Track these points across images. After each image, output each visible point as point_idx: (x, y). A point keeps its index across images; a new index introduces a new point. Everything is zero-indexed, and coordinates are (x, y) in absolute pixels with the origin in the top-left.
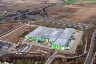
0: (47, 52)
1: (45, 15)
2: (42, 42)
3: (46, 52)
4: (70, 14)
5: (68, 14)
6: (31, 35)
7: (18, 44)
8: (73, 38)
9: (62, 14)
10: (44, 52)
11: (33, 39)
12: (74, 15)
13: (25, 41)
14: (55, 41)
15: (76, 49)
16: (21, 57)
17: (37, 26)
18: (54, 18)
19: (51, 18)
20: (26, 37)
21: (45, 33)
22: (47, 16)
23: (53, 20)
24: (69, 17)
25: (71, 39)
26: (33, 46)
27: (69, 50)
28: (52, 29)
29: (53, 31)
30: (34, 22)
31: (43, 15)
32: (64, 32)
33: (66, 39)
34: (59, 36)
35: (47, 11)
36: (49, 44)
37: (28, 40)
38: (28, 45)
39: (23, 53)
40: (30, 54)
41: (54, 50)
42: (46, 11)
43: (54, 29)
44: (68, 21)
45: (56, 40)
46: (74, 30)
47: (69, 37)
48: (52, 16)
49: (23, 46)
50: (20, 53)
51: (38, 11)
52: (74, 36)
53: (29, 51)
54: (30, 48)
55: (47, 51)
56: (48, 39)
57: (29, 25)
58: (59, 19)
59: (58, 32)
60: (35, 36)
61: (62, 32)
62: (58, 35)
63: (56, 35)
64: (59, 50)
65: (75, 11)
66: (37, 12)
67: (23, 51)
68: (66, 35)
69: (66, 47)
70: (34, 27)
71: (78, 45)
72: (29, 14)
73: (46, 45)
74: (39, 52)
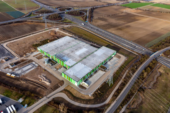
0: (49, 84)
1: (87, 19)
2: (54, 62)
3: (48, 84)
4: (124, 24)
5: (121, 22)
6: (46, 48)
7: (22, 58)
8: (103, 67)
9: (113, 21)
10: (46, 82)
11: (45, 54)
12: (128, 26)
13: (34, 56)
14: (72, 66)
15: (97, 91)
16: (11, 81)
17: (67, 34)
18: (98, 26)
19: (93, 25)
20: (38, 49)
21: (66, 49)
22: (91, 21)
23: (94, 29)
24: (120, 27)
25: (100, 68)
26: (39, 66)
27: (85, 88)
28: (82, 44)
29: (80, 48)
30: (67, 26)
32: (95, 53)
33: (91, 67)
34: (83, 58)
35: (96, 13)
36: (62, 68)
37: (40, 54)
38: (34, 63)
40: (27, 80)
41: (62, 82)
42: (93, 13)
43: (84, 44)
44: (115, 35)
45: (75, 64)
47: (97, 64)
48: (96, 22)
49: (26, 63)
50: (12, 75)
51: (83, 11)
52: (109, 63)
55: (50, 82)
56: (64, 61)
57: (57, 30)
58: (103, 29)
59: (87, 52)
60: (50, 51)
61: (93, 53)
62: (84, 56)
63: (80, 56)
64: (70, 84)
65: (135, 20)
66: (81, 13)
67: (19, 72)
68: (95, 58)
69: (83, 82)
70: (61, 34)
71: (105, 82)
72: (68, 13)
73: (57, 69)
74: (39, 79)
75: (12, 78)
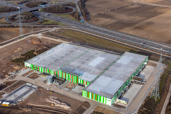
0: (69, 107)
1: (82, 17)
2: (61, 80)
3: (66, 107)
4: (142, 20)
5: (137, 18)
6: (39, 61)
7: (5, 80)
8: (137, 78)
9: (124, 17)
10: (62, 106)
11: (41, 70)
12: (150, 24)
13: (23, 75)
14: (93, 82)
15: (141, 108)
16: (5, 112)
17: (59, 40)
18: (103, 26)
19: (95, 25)
20: (27, 64)
21: (73, 61)
22: (88, 19)
23: (100, 31)
24: (137, 25)
25: (133, 80)
26: (39, 87)
27: (124, 107)
28: (92, 51)
29: (93, 57)
30: (54, 29)
31: (79, 16)
32: (119, 62)
33: (121, 79)
34: (104, 70)
35: (90, 6)
36: (77, 87)
37: (30, 71)
38: (27, 84)
39: (11, 102)
40: (28, 107)
41: (87, 104)
42: (86, 7)
43: (96, 51)
44: (135, 36)
45: (96, 79)
46: (143, 60)
47: (129, 75)
48: (98, 21)
49: (15, 86)
50: (4, 103)
51: (69, 5)
52: (142, 73)
53: (27, 100)
54: (32, 92)
55: (69, 105)
56: (78, 75)
57: (40, 36)
58: (113, 30)
59: (105, 61)
60: (49, 65)
61: (115, 62)
62: (104, 67)
63: (98, 67)
64: (99, 105)
65: (156, 14)
66: (66, 8)
67: (12, 98)
68: (122, 69)
69: (118, 100)
70: (50, 42)
71: (147, 97)
72: (45, 10)
73: (70, 89)
74: (50, 104)
75: (5, 107)
